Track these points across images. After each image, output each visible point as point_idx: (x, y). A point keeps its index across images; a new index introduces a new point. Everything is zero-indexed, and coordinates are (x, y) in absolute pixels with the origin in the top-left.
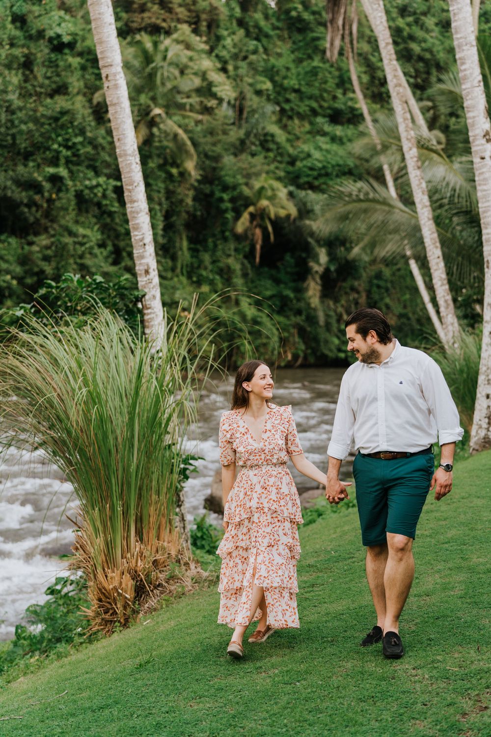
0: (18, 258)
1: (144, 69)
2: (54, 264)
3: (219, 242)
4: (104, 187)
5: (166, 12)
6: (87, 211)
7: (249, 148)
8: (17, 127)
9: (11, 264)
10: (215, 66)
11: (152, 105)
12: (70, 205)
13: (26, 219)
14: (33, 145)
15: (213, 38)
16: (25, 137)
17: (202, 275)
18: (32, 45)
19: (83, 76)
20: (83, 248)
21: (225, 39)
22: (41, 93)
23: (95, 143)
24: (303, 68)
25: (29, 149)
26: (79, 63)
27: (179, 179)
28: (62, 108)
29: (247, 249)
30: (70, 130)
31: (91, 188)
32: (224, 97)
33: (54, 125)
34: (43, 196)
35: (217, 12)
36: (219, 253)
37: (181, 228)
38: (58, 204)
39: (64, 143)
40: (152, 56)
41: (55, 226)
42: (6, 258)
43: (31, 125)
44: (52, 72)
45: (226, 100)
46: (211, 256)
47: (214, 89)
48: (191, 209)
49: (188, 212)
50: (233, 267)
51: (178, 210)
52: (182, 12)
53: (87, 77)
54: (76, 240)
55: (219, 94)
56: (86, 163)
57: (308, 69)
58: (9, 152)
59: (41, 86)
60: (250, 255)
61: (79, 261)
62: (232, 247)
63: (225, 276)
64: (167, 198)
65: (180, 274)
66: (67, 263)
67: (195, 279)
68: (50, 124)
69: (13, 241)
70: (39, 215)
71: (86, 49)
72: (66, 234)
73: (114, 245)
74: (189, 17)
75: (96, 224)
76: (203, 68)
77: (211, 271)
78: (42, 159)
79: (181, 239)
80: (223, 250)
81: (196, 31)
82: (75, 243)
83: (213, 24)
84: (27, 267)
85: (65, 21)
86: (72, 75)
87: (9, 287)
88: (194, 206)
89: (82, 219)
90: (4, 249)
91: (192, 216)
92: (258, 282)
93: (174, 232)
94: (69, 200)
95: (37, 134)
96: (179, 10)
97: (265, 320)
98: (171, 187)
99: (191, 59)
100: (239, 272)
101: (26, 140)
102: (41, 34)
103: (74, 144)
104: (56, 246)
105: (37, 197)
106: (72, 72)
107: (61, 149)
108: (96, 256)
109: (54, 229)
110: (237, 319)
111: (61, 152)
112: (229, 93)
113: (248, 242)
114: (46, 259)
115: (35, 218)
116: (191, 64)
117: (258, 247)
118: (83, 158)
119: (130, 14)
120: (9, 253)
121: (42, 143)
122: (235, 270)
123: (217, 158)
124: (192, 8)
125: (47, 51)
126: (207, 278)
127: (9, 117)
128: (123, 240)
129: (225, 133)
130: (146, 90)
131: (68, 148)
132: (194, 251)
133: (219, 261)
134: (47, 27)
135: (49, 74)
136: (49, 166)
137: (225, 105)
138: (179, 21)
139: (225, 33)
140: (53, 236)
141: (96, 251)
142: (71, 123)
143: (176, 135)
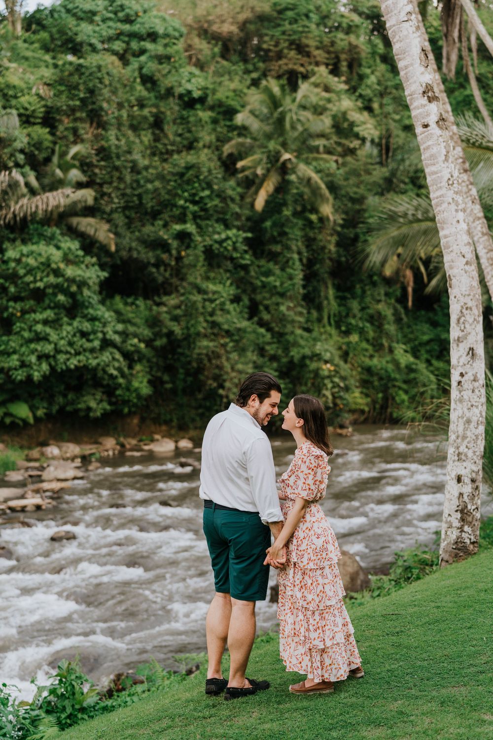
0: (147, 321)
1: (272, 114)
2: (183, 324)
3: (367, 288)
4: (234, 239)
5: (303, 56)
6: (219, 266)
7: (397, 186)
8: (142, 186)
9: (139, 327)
10: (356, 105)
11: (283, 151)
12: (198, 261)
13: (154, 280)
14: (160, 203)
15: (355, 77)
16: (150, 196)
17: (351, 324)
18: (162, 104)
19: (214, 130)
20: (213, 305)
21: (368, 77)
22: (173, 151)
23: (223, 195)
24: (455, 99)
25: (156, 208)
26: (210, 117)
27: (319, 225)
28: (187, 163)
29: (398, 293)
30: (196, 185)
31: (220, 242)
32: (366, 136)
33: (179, 181)
34: (171, 255)
35: (357, 50)
36: (368, 299)
37: (326, 275)
38: (186, 261)
39: (191, 198)
40: (280, 101)
41: (185, 284)
42: (134, 321)
43: (157, 184)
44: (183, 129)
45: (369, 139)
46: (360, 303)
47: (356, 129)
48: (334, 256)
49: (331, 259)
50: (383, 313)
51: (320, 257)
52: (319, 54)
53: (219, 129)
54: (205, 297)
55: (361, 134)
56: (215, 217)
57: (460, 99)
58: (136, 213)
59: (173, 144)
60: (402, 300)
61: (209, 318)
62: (382, 292)
63: (376, 323)
64: (307, 247)
65: (327, 324)
66: (197, 322)
67: (343, 328)
68: (175, 181)
69: (140, 302)
70: (167, 274)
71: (217, 102)
72: (195, 292)
73: (251, 300)
74: (327, 59)
75: (228, 279)
76: (343, 109)
77: (361, 319)
78: (170, 217)
79: (327, 287)
80: (372, 296)
81: (335, 72)
82: (205, 300)
83: (354, 63)
84: (157, 329)
85: (194, 76)
86: (202, 130)
87: (138, 351)
88: (338, 252)
89: (212, 275)
90: (132, 312)
91: (338, 263)
92: (414, 327)
93: (318, 281)
94: (197, 256)
95: (163, 192)
96: (316, 53)
97: (422, 366)
98: (311, 235)
99: (329, 101)
100: (391, 318)
101: (152, 199)
102: (169, 92)
103: (202, 198)
104: (186, 305)
105: (165, 256)
106: (203, 126)
107: (188, 204)
108: (228, 312)
109: (184, 288)
110: (390, 367)
111: (188, 207)
112: (372, 132)
113: (398, 286)
114: (175, 319)
115: (164, 277)
116: (329, 106)
117: (410, 290)
118: (211, 212)
119: (267, 63)
120: (137, 317)
121: (168, 200)
122: (386, 316)
123: (361, 200)
124: (331, 49)
125: (177, 108)
126: (357, 326)
127: (134, 178)
128: (260, 293)
129: (368, 173)
130: (276, 136)
131: (195, 203)
132: (342, 300)
133: (368, 308)
134: (176, 84)
135: (180, 131)
136: (177, 223)
137: (368, 144)
138: (317, 64)
139: (368, 71)
140: (183, 295)
141: (229, 306)
142: (197, 177)
143: (309, 180)
